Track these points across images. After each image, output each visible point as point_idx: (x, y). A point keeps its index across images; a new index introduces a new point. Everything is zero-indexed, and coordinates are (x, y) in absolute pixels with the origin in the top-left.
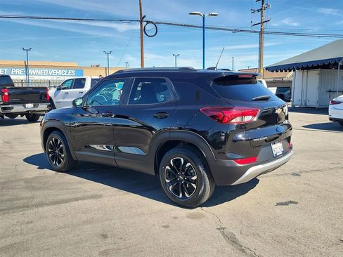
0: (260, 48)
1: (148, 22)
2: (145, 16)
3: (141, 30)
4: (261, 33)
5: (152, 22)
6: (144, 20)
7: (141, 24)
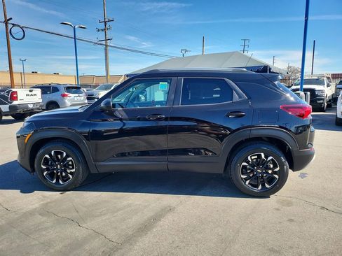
0: (106, 59)
1: (14, 25)
2: (11, 19)
3: (7, 33)
4: (106, 46)
5: (18, 26)
6: (10, 22)
7: (6, 26)
